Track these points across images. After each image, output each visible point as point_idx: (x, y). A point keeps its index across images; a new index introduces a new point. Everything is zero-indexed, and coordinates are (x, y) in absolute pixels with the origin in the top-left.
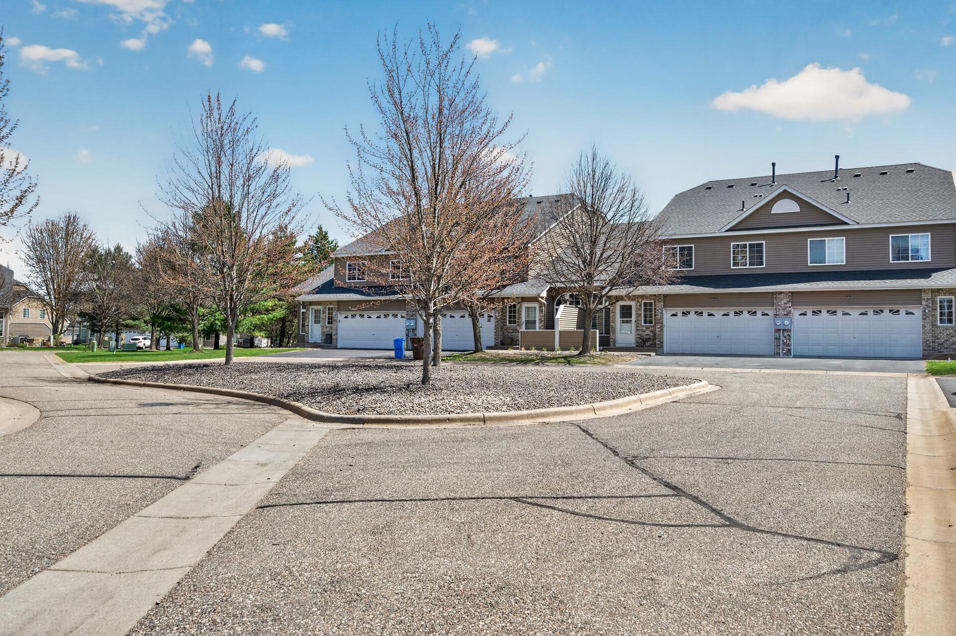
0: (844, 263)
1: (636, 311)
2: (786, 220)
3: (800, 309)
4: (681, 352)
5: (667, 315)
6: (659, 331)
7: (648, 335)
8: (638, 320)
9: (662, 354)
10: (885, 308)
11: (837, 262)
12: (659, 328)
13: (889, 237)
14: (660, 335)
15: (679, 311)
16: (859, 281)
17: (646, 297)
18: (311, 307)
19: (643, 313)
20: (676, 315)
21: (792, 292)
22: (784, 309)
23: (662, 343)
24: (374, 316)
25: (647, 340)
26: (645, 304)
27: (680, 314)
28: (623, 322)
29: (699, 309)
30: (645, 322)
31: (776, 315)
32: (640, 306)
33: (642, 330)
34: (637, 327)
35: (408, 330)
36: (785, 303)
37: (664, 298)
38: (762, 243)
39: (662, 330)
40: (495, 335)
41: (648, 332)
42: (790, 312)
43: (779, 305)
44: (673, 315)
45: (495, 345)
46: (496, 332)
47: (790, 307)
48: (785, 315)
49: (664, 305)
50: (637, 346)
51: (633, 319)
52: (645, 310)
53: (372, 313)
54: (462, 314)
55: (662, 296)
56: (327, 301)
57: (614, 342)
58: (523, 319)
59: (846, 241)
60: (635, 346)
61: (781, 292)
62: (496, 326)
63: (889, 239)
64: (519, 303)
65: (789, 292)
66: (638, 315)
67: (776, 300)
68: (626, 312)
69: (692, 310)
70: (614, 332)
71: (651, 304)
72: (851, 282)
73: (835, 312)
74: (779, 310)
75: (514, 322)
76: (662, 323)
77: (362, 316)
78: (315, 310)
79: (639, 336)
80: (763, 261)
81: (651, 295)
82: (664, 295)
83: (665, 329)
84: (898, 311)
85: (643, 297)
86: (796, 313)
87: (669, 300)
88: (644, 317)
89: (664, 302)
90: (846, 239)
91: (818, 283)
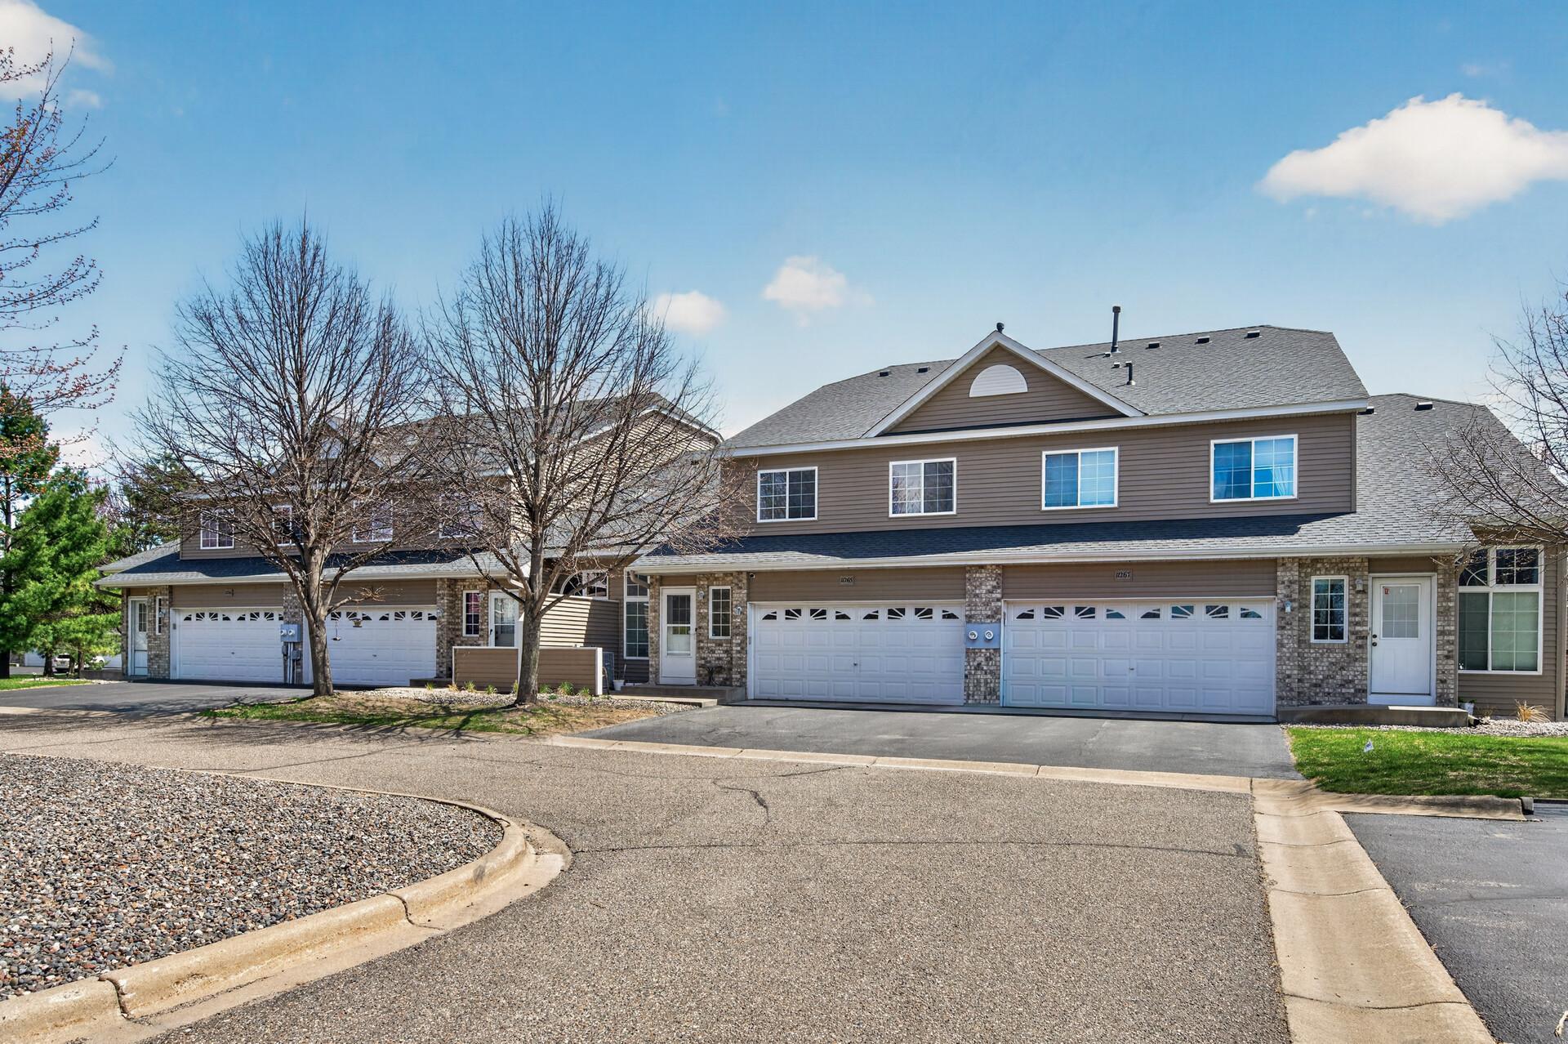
0: (1116, 505)
1: (698, 608)
2: (1000, 410)
3: (1020, 603)
4: (784, 697)
5: (755, 616)
6: (738, 652)
7: (719, 659)
8: (700, 628)
9: (744, 701)
10: (1198, 601)
11: (1100, 503)
12: (739, 645)
13: (1209, 445)
14: (740, 659)
15: (780, 607)
16: (1142, 542)
17: (716, 579)
18: (131, 599)
19: (711, 612)
20: (775, 618)
21: (1004, 567)
22: (987, 604)
23: (744, 675)
24: (234, 617)
25: (720, 669)
26: (716, 593)
27: (781, 615)
28: (675, 631)
29: (819, 605)
30: (716, 632)
31: (969, 618)
32: (706, 597)
33: (708, 648)
34: (699, 641)
35: (286, 644)
36: (990, 592)
37: (748, 580)
38: (952, 462)
39: (743, 650)
40: (438, 657)
41: (719, 653)
42: (997, 611)
43: (976, 596)
44: (768, 617)
45: (438, 677)
46: (438, 651)
47: (998, 600)
48: (988, 617)
49: (748, 594)
50: (698, 682)
51: (693, 625)
52: (716, 607)
53: (231, 611)
54: (383, 614)
55: (744, 575)
56: (156, 587)
57: (657, 672)
58: (492, 626)
59: (1120, 456)
60: (694, 682)
61: (982, 567)
62: (438, 638)
63: (1209, 451)
64: (484, 590)
65: (998, 566)
66: (702, 617)
67: (971, 584)
68: (679, 610)
69: (806, 607)
70: (657, 652)
71: (726, 594)
72: (1126, 543)
73: (1092, 611)
74: (976, 605)
75: (476, 631)
76: (744, 635)
77: (214, 616)
78: (140, 605)
79: (703, 662)
80: (951, 502)
81: (726, 574)
82: (748, 573)
83: (751, 648)
84: (1225, 609)
85: (711, 577)
86: (1011, 613)
87: (760, 585)
88: (714, 622)
89: (749, 589)
90: (1120, 451)
91: (1058, 545)
